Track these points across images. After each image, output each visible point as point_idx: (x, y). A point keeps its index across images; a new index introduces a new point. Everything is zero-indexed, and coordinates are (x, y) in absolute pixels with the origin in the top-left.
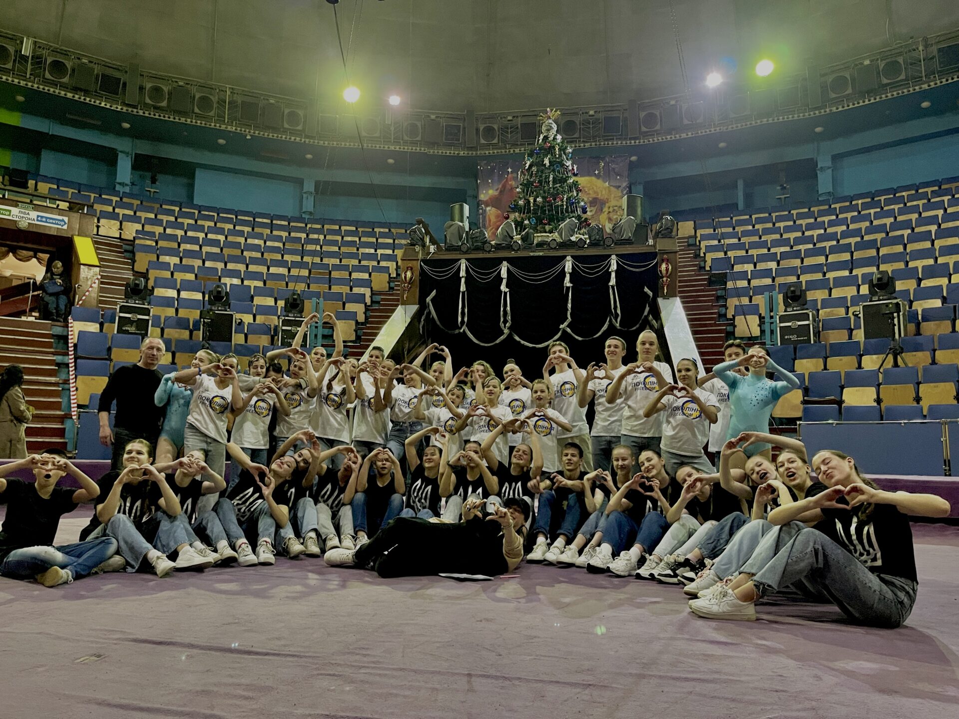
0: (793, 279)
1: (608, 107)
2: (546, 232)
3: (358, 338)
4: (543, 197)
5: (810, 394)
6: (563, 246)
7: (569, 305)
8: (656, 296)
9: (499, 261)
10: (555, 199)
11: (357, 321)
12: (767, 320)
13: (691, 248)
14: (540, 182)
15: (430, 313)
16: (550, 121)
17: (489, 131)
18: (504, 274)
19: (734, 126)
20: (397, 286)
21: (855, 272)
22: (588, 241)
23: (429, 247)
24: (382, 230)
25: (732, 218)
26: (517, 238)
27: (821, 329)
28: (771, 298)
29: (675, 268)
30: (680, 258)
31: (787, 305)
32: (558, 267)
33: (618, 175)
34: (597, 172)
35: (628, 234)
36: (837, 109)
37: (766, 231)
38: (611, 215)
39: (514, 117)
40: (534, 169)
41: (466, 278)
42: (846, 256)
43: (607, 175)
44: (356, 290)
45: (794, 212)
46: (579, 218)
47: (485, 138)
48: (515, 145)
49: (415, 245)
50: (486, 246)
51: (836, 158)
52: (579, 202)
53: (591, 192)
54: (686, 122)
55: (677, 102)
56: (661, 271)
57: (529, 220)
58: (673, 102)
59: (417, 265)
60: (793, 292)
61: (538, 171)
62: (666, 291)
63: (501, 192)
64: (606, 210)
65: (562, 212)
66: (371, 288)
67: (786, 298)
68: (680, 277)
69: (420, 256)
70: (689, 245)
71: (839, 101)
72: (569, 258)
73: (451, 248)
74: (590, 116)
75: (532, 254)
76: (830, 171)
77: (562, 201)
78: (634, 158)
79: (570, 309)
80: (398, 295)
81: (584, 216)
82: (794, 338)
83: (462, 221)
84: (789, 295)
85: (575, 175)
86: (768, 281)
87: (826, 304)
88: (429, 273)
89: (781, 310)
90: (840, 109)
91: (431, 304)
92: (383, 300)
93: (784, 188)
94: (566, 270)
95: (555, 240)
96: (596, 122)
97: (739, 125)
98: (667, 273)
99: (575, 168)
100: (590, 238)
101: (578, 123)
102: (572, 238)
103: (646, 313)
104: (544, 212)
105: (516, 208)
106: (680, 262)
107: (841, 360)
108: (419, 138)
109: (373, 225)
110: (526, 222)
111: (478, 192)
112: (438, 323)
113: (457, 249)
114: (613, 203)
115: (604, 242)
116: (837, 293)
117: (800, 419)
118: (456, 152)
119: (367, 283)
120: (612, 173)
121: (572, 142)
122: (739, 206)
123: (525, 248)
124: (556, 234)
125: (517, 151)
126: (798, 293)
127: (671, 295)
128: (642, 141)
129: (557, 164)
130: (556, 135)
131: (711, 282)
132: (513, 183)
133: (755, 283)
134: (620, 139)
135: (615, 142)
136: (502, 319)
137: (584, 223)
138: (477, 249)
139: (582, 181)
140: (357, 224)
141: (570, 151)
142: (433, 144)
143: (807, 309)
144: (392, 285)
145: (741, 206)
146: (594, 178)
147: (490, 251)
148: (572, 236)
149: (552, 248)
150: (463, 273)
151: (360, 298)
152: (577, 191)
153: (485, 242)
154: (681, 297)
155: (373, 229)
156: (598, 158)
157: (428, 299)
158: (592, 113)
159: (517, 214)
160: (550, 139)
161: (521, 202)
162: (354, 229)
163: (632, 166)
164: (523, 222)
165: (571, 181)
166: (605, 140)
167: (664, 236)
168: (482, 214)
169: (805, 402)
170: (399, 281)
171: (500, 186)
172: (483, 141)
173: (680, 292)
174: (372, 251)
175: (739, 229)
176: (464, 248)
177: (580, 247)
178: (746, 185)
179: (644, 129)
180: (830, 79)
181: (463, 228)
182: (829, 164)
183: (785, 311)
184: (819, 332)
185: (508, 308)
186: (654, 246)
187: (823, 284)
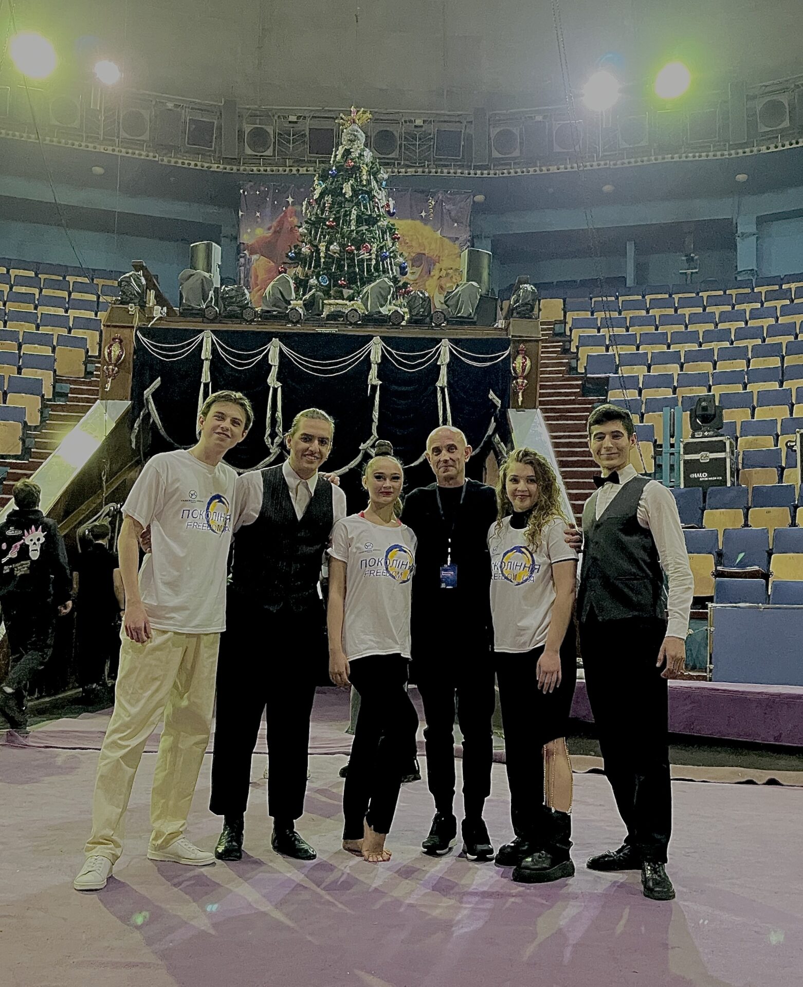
0: (702, 392)
1: (444, 115)
2: (343, 299)
3: (27, 451)
4: (340, 244)
5: (724, 561)
6: (369, 321)
7: (376, 415)
8: (505, 406)
9: (267, 337)
10: (358, 249)
11: (25, 423)
12: (666, 449)
13: (559, 338)
14: (336, 219)
15: (148, 415)
16: (356, 127)
17: (259, 138)
18: (274, 360)
19: (626, 161)
20: (97, 369)
21: (786, 385)
22: (407, 317)
23: (151, 308)
24: (79, 279)
25: (617, 298)
26: (297, 304)
27: (740, 467)
28: (672, 417)
29: (535, 365)
30: (542, 352)
31: (695, 428)
32: (360, 354)
33: (456, 222)
34: (423, 214)
35: (467, 310)
36: (768, 148)
37: (665, 320)
38: (443, 281)
39: (299, 117)
40: (328, 198)
41: (212, 362)
42: (775, 362)
43: (440, 219)
44: (27, 373)
45: (704, 295)
46: (395, 280)
47: (253, 146)
48: (299, 162)
49: (128, 303)
50: (247, 315)
51: (762, 221)
52: (395, 257)
53: (414, 244)
54: (557, 149)
55: (545, 117)
56: (514, 368)
57: (317, 278)
58: (539, 118)
59: (130, 336)
60: (705, 409)
61: (333, 203)
62: (520, 399)
63: (275, 232)
64: (435, 272)
65: (369, 271)
66: (55, 371)
67: (693, 417)
68: (543, 380)
69: (136, 323)
70: (556, 335)
71: (771, 137)
72: (377, 339)
73: (188, 312)
74: (416, 126)
75: (319, 330)
76: (754, 238)
77: (369, 252)
78: (480, 198)
79: (376, 420)
80: (96, 384)
81: (403, 280)
82: (703, 477)
83: (209, 271)
84: (699, 412)
85: (391, 215)
86: (667, 393)
87: (747, 429)
88: (152, 350)
89: (686, 435)
90: (773, 149)
91: (151, 401)
92: (73, 391)
93: (690, 260)
94: (372, 357)
95: (356, 310)
96: (425, 138)
97: (633, 160)
98: (524, 370)
99: (392, 203)
100: (410, 311)
101: (397, 135)
102: (381, 310)
103: (490, 432)
104: (340, 267)
105: (299, 259)
106: (543, 358)
107: (768, 512)
108: (146, 137)
109: (64, 270)
110: (313, 281)
111: (239, 230)
112: (163, 432)
113: (201, 314)
114: (445, 263)
115: (431, 319)
116: (762, 414)
117: (710, 599)
118: (206, 165)
119: (47, 363)
120: (446, 217)
121: (388, 164)
122: (628, 282)
123: (307, 320)
124: (359, 302)
125: (303, 171)
126: (711, 411)
127: (529, 404)
128: (492, 172)
129: (363, 194)
130: (363, 150)
131: (585, 391)
132: (296, 221)
133: (648, 394)
134: (461, 166)
135: (452, 171)
136: (268, 432)
137: (401, 289)
138: (232, 316)
139: (403, 226)
140: (38, 268)
141: (386, 176)
142: (169, 149)
143: (722, 435)
144: (91, 367)
145: (630, 282)
146: (418, 222)
147: (252, 321)
148: (382, 306)
149: (351, 324)
150: (206, 354)
151: (33, 388)
152: (393, 239)
153: (245, 307)
154: (545, 411)
155: (64, 278)
156: (427, 194)
157: (148, 393)
158: (419, 122)
159: (299, 269)
160: (353, 155)
161: (306, 250)
162: (32, 274)
163: (477, 209)
164: (307, 282)
165: (385, 223)
166: (437, 166)
167: (523, 316)
168: (244, 265)
169: (718, 574)
170: (99, 362)
171: (275, 223)
172: (249, 151)
173: (541, 403)
174: (61, 312)
175: (628, 314)
176: (210, 314)
177: (394, 324)
178: (639, 251)
179: (495, 154)
180: (759, 105)
181: (210, 282)
182: (753, 228)
183: (693, 437)
184: (738, 470)
185: (279, 414)
186: (506, 329)
187: (744, 401)
